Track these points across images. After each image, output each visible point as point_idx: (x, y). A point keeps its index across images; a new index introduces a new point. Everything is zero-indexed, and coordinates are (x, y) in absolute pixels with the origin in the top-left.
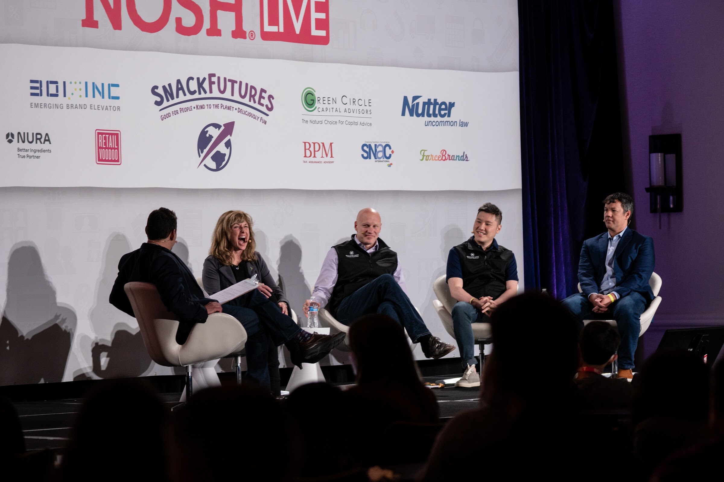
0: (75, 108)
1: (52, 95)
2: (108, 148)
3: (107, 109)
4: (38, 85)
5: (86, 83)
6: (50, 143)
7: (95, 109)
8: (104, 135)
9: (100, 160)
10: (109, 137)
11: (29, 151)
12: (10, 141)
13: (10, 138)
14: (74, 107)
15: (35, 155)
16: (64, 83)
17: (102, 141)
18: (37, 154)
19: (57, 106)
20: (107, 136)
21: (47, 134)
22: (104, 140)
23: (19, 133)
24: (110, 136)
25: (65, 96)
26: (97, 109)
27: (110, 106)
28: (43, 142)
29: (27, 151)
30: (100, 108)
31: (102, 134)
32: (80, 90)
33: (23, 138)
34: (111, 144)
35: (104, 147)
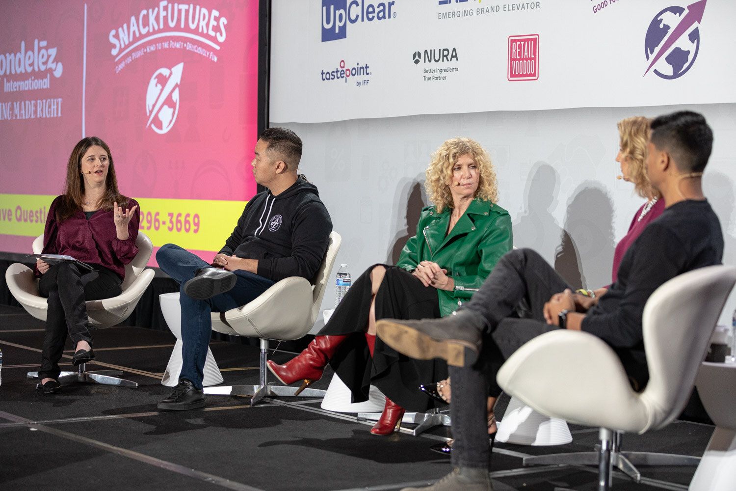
2: (523, 60)
6: (457, 60)
8: (519, 43)
9: (512, 76)
10: (525, 45)
11: (435, 71)
12: (417, 62)
13: (417, 58)
15: (441, 75)
17: (516, 50)
18: (443, 74)
19: (466, 13)
20: (523, 43)
21: (454, 49)
22: (519, 49)
23: (426, 51)
24: (527, 42)
28: (449, 60)
29: (433, 71)
31: (516, 41)
33: (429, 56)
34: (527, 54)
35: (518, 57)
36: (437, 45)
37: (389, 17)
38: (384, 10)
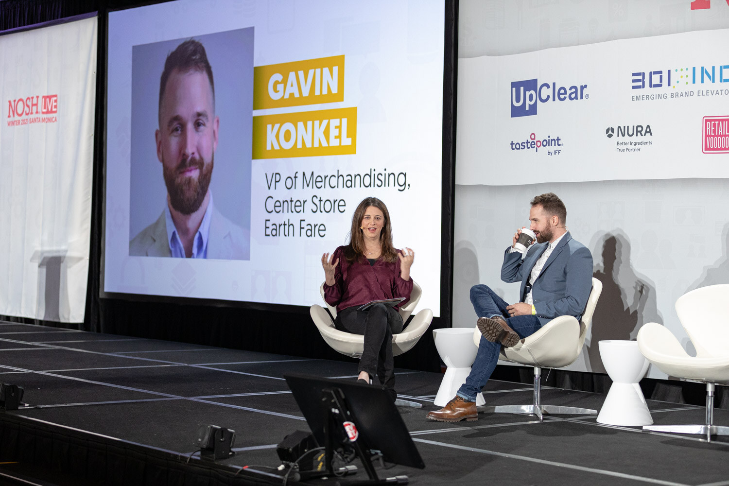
0: (681, 96)
1: (655, 86)
2: (718, 136)
3: (717, 93)
4: (640, 77)
5: (694, 69)
6: (651, 135)
7: (703, 95)
8: (713, 122)
9: (707, 149)
10: (719, 124)
11: (629, 144)
12: (610, 136)
13: (610, 132)
14: (679, 95)
15: (634, 147)
16: (669, 71)
17: (711, 129)
18: (637, 147)
19: (660, 97)
20: (717, 122)
21: (648, 126)
22: (713, 127)
23: (619, 127)
24: (721, 122)
25: (669, 85)
26: (706, 94)
27: (722, 90)
28: (643, 134)
29: (627, 144)
30: (710, 93)
31: (710, 121)
32: (687, 76)
33: (622, 131)
34: (721, 131)
35: (712, 134)
36: (631, 123)
37: (582, 98)
38: (576, 92)
